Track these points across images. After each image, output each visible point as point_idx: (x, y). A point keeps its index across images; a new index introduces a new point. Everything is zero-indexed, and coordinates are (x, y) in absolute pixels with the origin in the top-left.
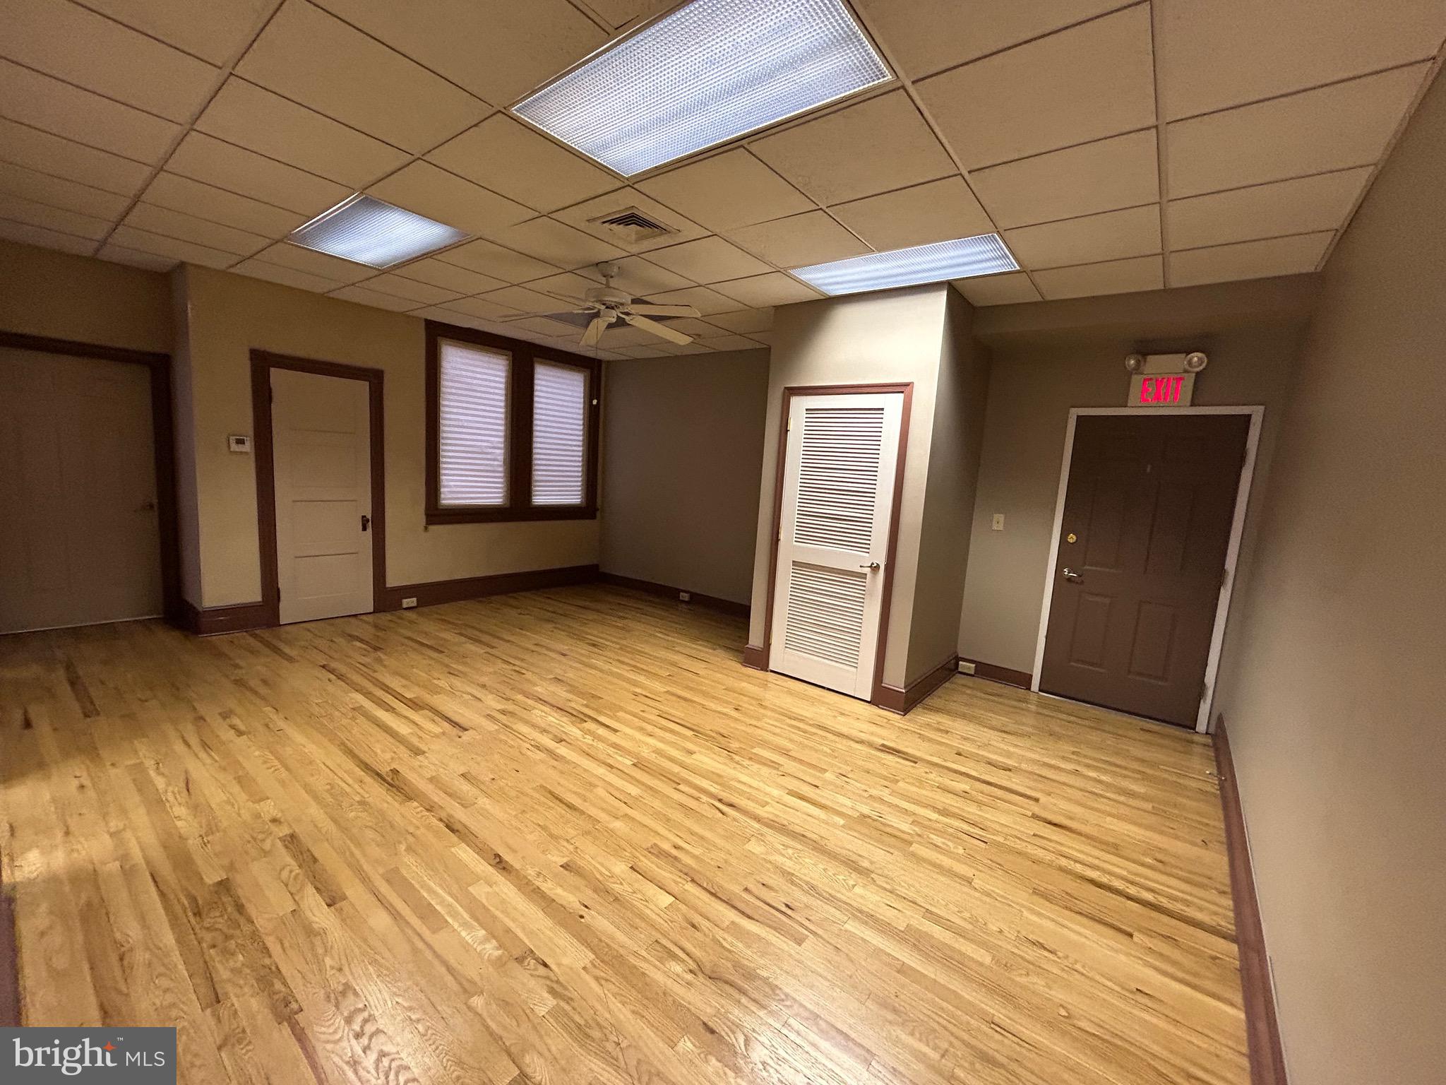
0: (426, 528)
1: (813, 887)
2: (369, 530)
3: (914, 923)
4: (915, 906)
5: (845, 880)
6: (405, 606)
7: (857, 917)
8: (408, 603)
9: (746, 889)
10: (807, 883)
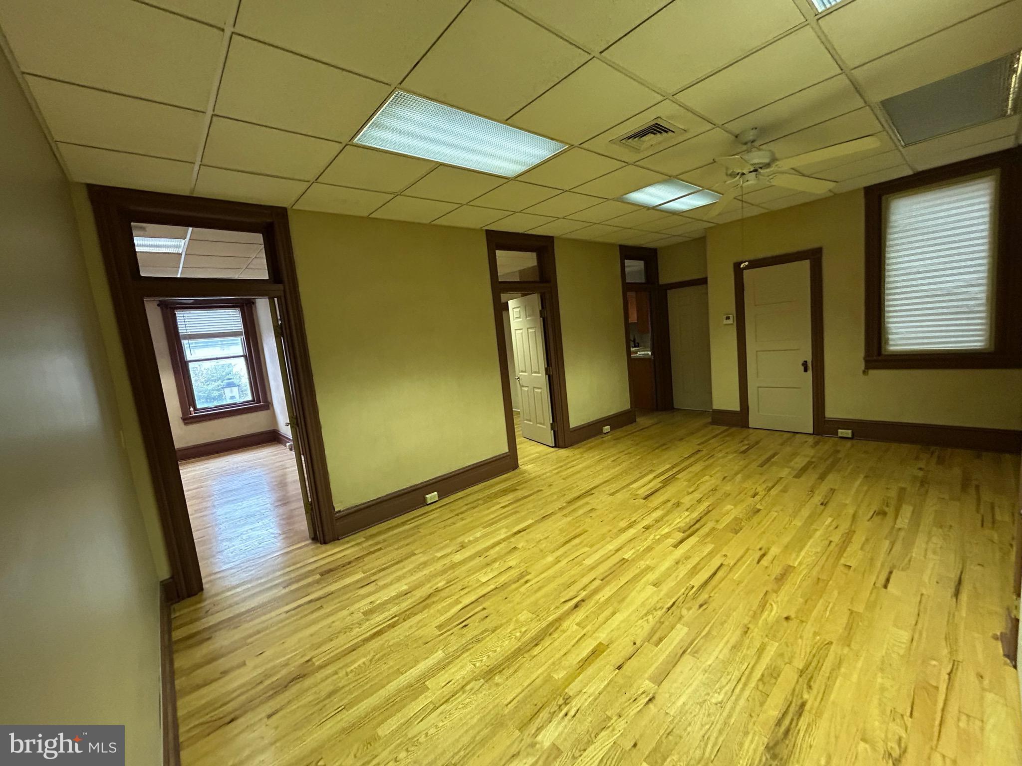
0: (864, 372)
1: (478, 641)
2: (810, 372)
3: (428, 694)
4: (444, 700)
5: (482, 661)
6: (840, 435)
7: (445, 659)
8: (842, 433)
9: (484, 609)
10: (483, 639)
